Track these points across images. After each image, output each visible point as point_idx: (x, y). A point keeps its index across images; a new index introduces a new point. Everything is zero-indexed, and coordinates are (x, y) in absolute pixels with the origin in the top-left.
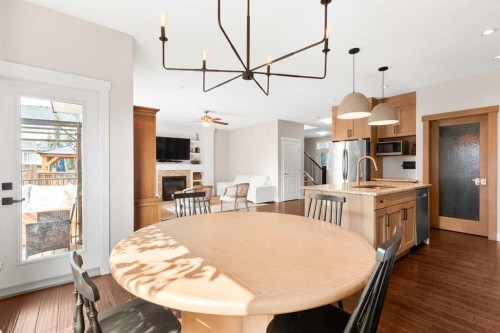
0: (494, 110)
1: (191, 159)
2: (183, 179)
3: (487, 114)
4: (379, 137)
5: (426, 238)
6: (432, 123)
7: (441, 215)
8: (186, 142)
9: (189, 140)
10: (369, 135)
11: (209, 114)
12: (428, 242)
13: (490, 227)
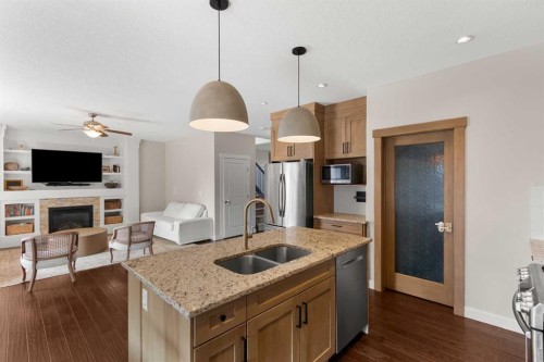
0: (462, 123)
1: (104, 181)
2: (88, 210)
3: (452, 130)
4: (327, 157)
5: (364, 326)
6: (386, 141)
7: (397, 271)
8: (97, 158)
9: (100, 155)
10: (311, 156)
11: (96, 119)
12: (367, 332)
13: (456, 295)
